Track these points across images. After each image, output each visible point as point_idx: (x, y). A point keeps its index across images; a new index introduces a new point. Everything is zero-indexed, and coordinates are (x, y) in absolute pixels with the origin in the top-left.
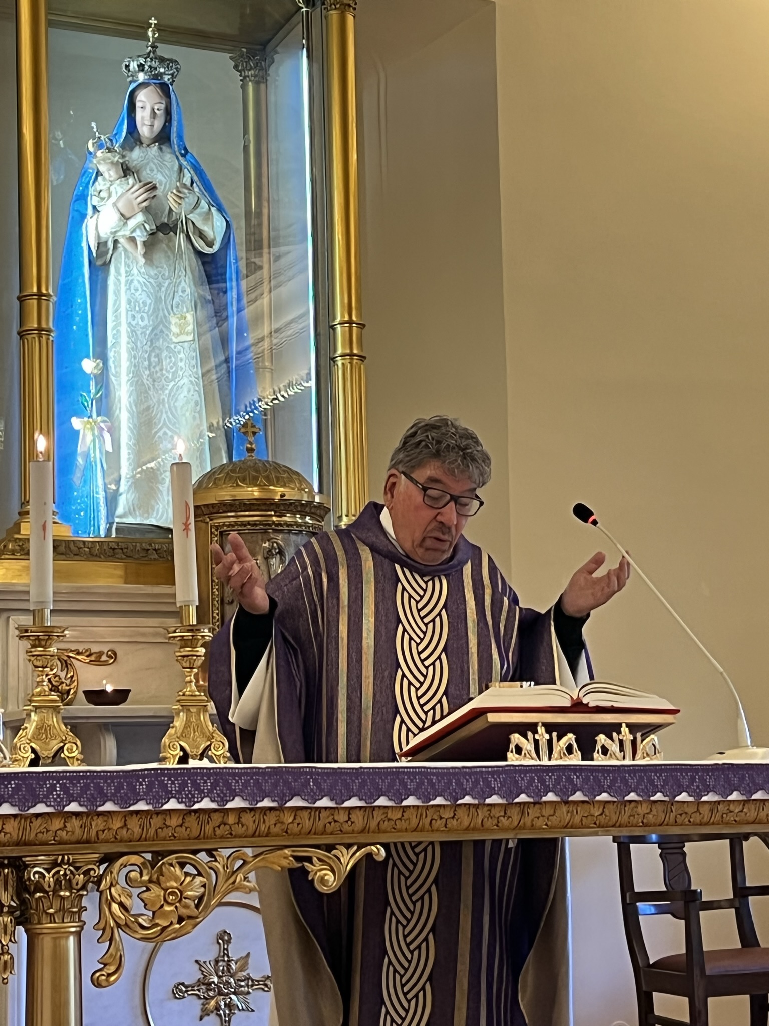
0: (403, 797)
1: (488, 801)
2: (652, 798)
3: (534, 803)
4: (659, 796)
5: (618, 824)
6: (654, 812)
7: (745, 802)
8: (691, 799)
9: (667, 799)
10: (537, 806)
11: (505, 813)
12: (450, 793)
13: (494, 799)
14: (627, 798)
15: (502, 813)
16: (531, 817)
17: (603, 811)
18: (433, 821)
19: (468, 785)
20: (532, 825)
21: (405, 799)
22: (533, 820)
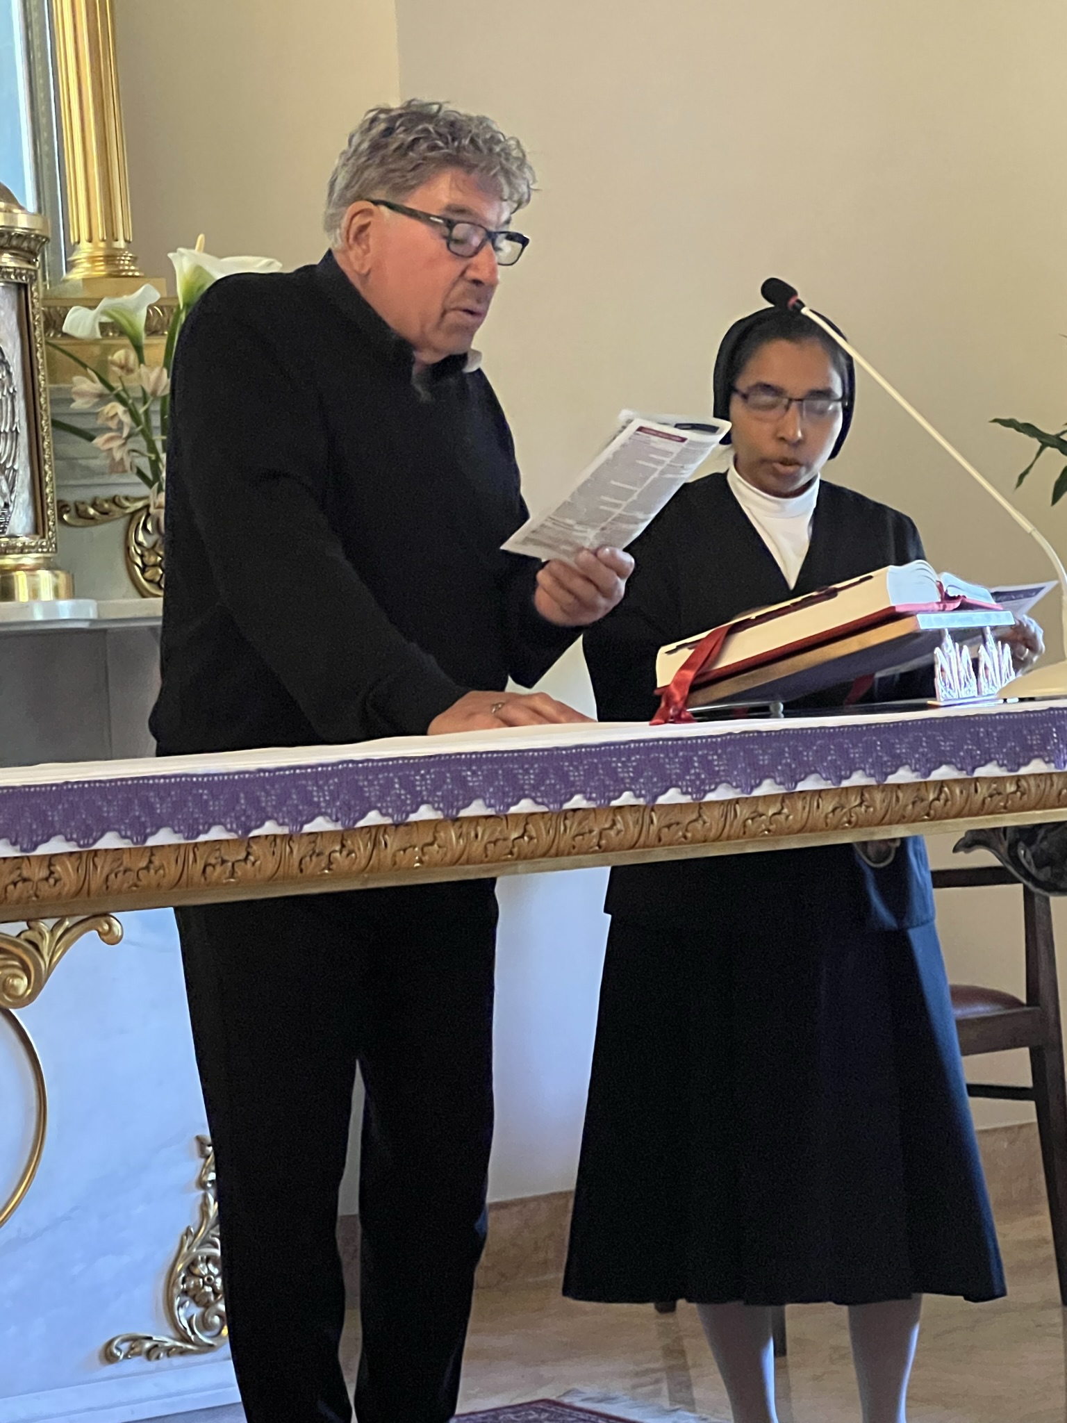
0: (148, 830)
1: (307, 828)
2: (614, 803)
3: (397, 825)
4: (626, 798)
5: (553, 851)
6: (619, 826)
7: (784, 797)
8: (686, 799)
9: (641, 801)
10: (402, 829)
11: (343, 846)
12: (237, 818)
13: (320, 824)
14: (567, 806)
15: (338, 848)
16: (390, 850)
17: (525, 831)
18: (209, 869)
19: (269, 802)
20: (395, 863)
21: (153, 833)
22: (394, 855)
